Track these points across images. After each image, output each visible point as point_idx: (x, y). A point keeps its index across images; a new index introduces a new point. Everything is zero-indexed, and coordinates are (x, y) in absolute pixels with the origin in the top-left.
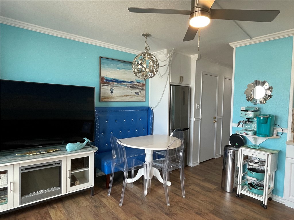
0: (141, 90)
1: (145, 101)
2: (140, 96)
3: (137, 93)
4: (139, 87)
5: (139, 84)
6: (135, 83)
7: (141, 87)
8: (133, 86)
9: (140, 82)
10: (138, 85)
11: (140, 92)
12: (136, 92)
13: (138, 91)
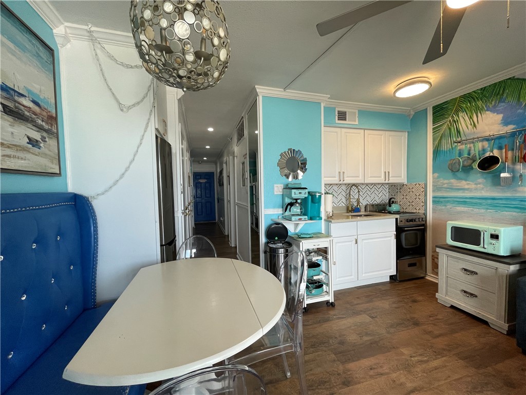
0: (45, 134)
1: (60, 174)
2: (45, 155)
3: (32, 142)
4: (40, 122)
5: (36, 109)
6: (26, 102)
7: (44, 124)
8: (16, 107)
9: (40, 102)
10: (35, 114)
11: (43, 139)
12: (28, 138)
13: (36, 135)
